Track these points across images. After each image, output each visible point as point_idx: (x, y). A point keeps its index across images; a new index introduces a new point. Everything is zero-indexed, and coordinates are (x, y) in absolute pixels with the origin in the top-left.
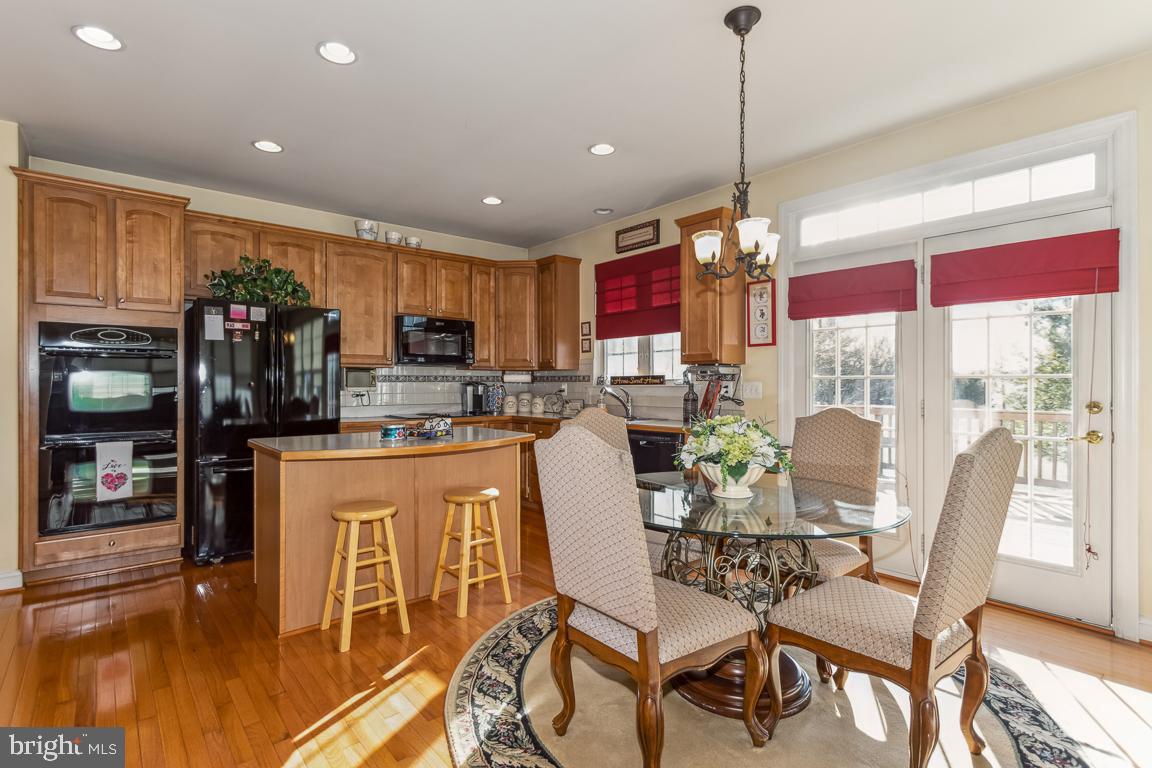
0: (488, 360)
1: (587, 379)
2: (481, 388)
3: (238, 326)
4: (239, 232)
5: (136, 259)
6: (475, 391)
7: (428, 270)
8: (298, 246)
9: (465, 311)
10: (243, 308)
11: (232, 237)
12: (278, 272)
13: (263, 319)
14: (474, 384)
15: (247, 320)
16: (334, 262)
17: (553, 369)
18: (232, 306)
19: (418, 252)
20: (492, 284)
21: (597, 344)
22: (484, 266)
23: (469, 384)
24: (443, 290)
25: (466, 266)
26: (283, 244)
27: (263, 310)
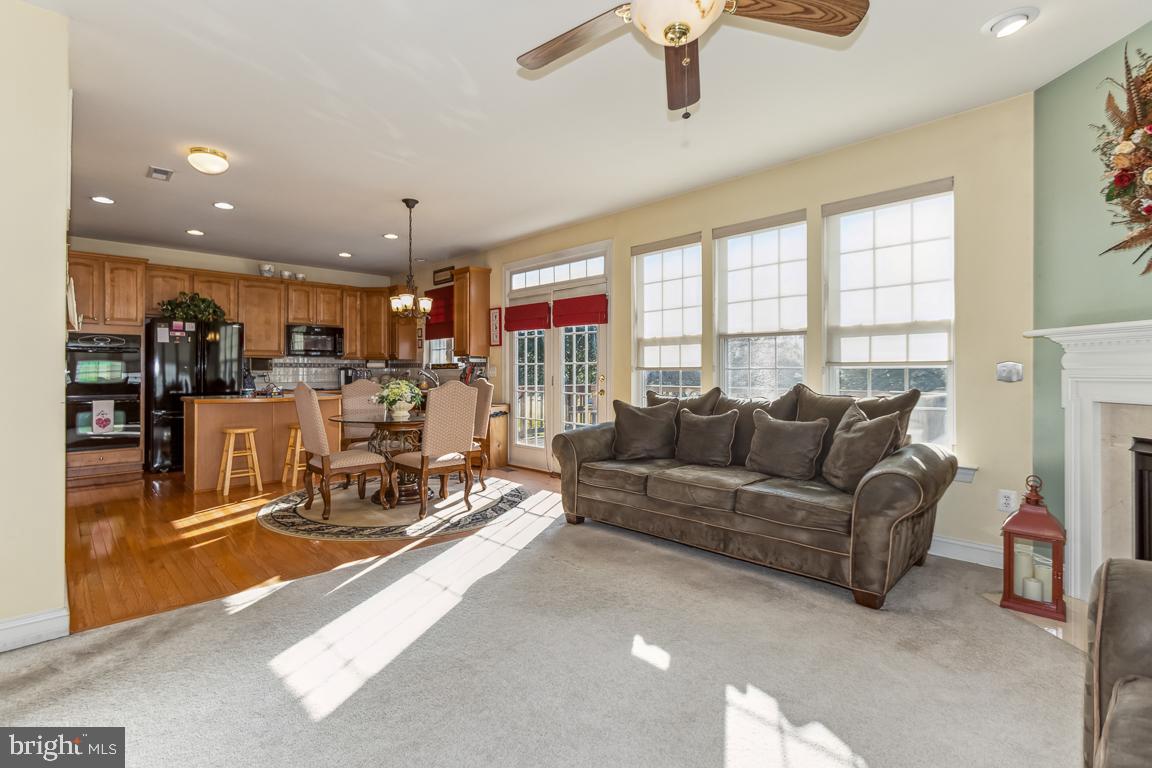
0: (355, 353)
1: (420, 366)
2: (350, 372)
3: (178, 334)
4: (180, 276)
5: (116, 295)
6: (346, 373)
7: (311, 295)
8: (219, 282)
9: (338, 321)
10: (181, 323)
11: (176, 278)
12: (204, 301)
13: (194, 329)
14: (346, 369)
15: (184, 330)
16: (242, 290)
17: (396, 359)
18: (174, 323)
19: (303, 283)
20: (358, 303)
21: (426, 343)
22: (352, 291)
23: (341, 369)
24: (322, 307)
25: (339, 292)
26: (209, 281)
27: (193, 325)
